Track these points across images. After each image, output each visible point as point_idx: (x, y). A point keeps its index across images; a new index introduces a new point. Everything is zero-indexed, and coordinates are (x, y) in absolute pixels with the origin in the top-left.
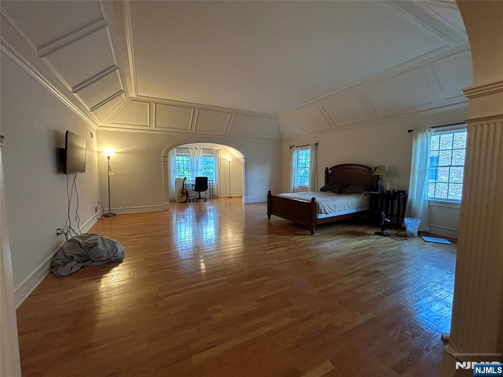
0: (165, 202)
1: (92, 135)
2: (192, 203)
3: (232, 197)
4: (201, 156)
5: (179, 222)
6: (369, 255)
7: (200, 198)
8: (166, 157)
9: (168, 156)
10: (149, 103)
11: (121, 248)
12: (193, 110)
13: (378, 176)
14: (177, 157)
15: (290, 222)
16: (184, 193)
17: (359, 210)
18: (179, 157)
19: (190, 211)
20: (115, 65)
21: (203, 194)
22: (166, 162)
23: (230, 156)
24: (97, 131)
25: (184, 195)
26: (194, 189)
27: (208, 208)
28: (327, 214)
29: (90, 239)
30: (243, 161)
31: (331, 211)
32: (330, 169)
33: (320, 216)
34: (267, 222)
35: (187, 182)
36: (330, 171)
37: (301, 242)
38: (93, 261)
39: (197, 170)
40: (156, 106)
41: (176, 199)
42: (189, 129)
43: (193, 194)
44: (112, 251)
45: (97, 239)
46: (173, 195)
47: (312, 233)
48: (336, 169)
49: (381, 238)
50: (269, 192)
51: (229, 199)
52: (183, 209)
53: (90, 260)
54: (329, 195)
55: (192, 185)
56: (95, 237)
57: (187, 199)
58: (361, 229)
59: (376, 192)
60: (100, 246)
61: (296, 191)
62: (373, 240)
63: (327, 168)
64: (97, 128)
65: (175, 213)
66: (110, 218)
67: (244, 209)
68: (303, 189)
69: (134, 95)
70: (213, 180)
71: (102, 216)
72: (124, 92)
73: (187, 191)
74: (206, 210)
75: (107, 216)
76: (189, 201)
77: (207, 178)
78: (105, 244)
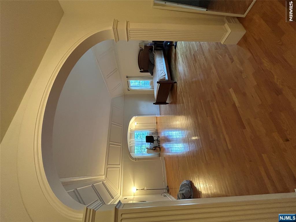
0: (160, 159)
1: (125, 199)
2: (160, 145)
3: (157, 122)
4: (134, 140)
5: (171, 152)
6: (186, 56)
7: (157, 140)
8: (136, 159)
9: (135, 158)
10: (107, 168)
11: (185, 182)
12: (110, 145)
13: (145, 46)
14: (135, 153)
15: (170, 93)
16: (155, 149)
17: (163, 56)
18: (135, 151)
19: (165, 145)
20: (92, 186)
21: (155, 138)
22: (139, 159)
23: (134, 124)
24: (123, 196)
25: (156, 149)
26: (152, 143)
27: (163, 135)
28: (165, 75)
29: (180, 197)
30: (136, 117)
31: (164, 72)
32: (141, 70)
33: (167, 78)
34: (170, 104)
35: (149, 147)
36: (142, 70)
37: (180, 89)
38: (191, 195)
39: (142, 142)
40: (109, 165)
41: (158, 153)
42: (120, 147)
43: (155, 143)
44: (186, 186)
45: (180, 194)
46: (156, 155)
47: (176, 83)
48: (140, 67)
49: (178, 47)
50: (154, 104)
51: (158, 124)
52: (164, 149)
53: (190, 197)
54: (155, 72)
55: (150, 144)
56: (179, 194)
57: (158, 147)
58: (173, 56)
59: (153, 47)
60: (184, 192)
61: (153, 87)
62: (179, 51)
63: (140, 72)
64: (121, 196)
65: (166, 153)
66: (169, 189)
67: (163, 116)
68: (152, 84)
69: (104, 176)
70: (147, 133)
71: (168, 193)
72: (103, 182)
73: (154, 147)
74: (164, 137)
75: (168, 190)
76: (159, 146)
77: (146, 136)
78: (182, 190)
